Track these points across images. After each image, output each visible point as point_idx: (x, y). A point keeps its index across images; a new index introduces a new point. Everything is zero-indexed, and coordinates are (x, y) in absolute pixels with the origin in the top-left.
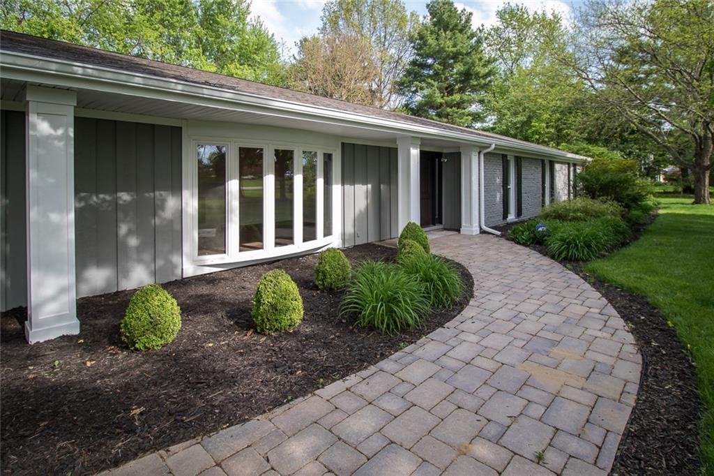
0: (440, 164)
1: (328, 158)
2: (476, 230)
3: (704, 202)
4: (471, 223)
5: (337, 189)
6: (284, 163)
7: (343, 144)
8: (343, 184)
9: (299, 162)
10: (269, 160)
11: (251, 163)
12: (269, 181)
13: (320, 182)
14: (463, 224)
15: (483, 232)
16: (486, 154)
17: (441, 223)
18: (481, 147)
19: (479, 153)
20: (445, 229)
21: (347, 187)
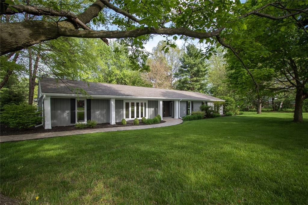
0: (171, 103)
1: (145, 104)
2: (177, 118)
3: (259, 113)
4: (176, 116)
5: (147, 109)
6: (138, 104)
7: (148, 101)
8: (148, 108)
9: (140, 104)
10: (135, 104)
11: (133, 105)
12: (135, 108)
13: (144, 108)
14: (175, 116)
15: (179, 118)
16: (180, 102)
17: (171, 116)
18: (179, 100)
19: (178, 101)
20: (172, 118)
21: (149, 109)
